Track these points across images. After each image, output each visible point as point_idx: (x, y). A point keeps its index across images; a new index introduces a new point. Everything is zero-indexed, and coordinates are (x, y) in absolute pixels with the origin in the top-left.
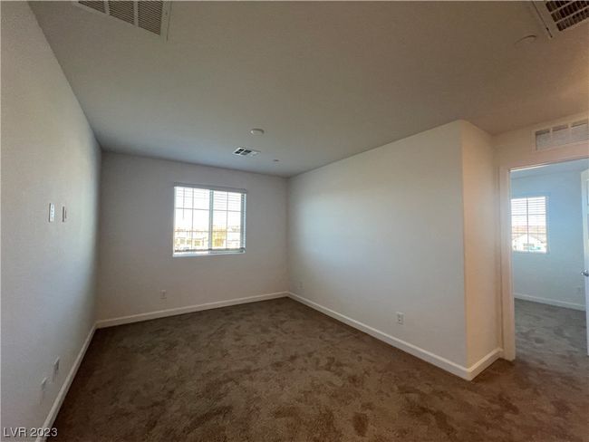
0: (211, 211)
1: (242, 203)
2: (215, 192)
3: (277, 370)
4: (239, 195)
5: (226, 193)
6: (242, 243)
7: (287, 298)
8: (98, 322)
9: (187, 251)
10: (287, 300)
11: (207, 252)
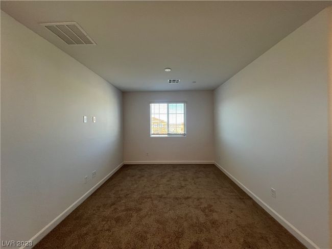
0: (168, 114)
1: (184, 109)
2: (170, 104)
3: (174, 201)
4: (183, 104)
5: (175, 104)
6: (185, 131)
7: (214, 165)
8: (124, 162)
9: (158, 134)
10: (213, 166)
11: (166, 136)
